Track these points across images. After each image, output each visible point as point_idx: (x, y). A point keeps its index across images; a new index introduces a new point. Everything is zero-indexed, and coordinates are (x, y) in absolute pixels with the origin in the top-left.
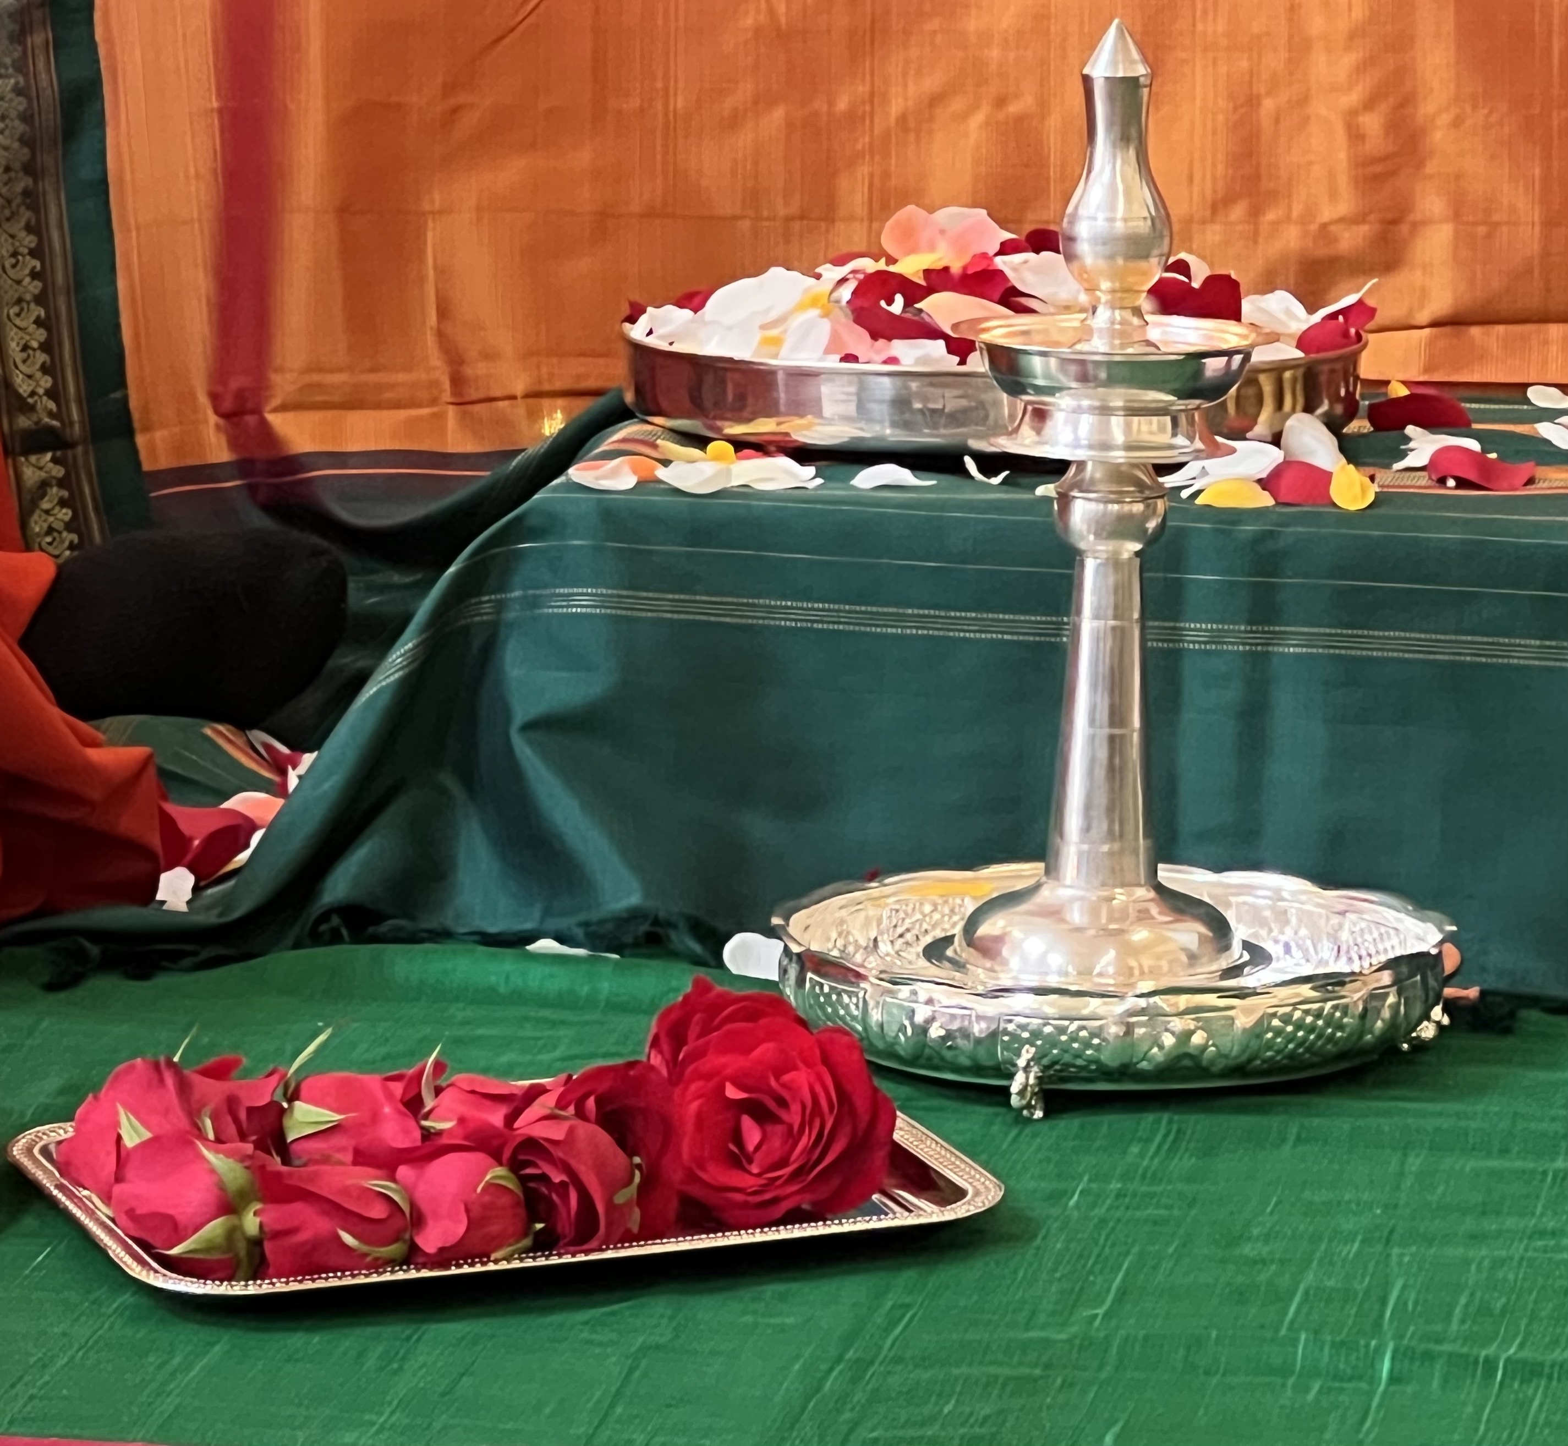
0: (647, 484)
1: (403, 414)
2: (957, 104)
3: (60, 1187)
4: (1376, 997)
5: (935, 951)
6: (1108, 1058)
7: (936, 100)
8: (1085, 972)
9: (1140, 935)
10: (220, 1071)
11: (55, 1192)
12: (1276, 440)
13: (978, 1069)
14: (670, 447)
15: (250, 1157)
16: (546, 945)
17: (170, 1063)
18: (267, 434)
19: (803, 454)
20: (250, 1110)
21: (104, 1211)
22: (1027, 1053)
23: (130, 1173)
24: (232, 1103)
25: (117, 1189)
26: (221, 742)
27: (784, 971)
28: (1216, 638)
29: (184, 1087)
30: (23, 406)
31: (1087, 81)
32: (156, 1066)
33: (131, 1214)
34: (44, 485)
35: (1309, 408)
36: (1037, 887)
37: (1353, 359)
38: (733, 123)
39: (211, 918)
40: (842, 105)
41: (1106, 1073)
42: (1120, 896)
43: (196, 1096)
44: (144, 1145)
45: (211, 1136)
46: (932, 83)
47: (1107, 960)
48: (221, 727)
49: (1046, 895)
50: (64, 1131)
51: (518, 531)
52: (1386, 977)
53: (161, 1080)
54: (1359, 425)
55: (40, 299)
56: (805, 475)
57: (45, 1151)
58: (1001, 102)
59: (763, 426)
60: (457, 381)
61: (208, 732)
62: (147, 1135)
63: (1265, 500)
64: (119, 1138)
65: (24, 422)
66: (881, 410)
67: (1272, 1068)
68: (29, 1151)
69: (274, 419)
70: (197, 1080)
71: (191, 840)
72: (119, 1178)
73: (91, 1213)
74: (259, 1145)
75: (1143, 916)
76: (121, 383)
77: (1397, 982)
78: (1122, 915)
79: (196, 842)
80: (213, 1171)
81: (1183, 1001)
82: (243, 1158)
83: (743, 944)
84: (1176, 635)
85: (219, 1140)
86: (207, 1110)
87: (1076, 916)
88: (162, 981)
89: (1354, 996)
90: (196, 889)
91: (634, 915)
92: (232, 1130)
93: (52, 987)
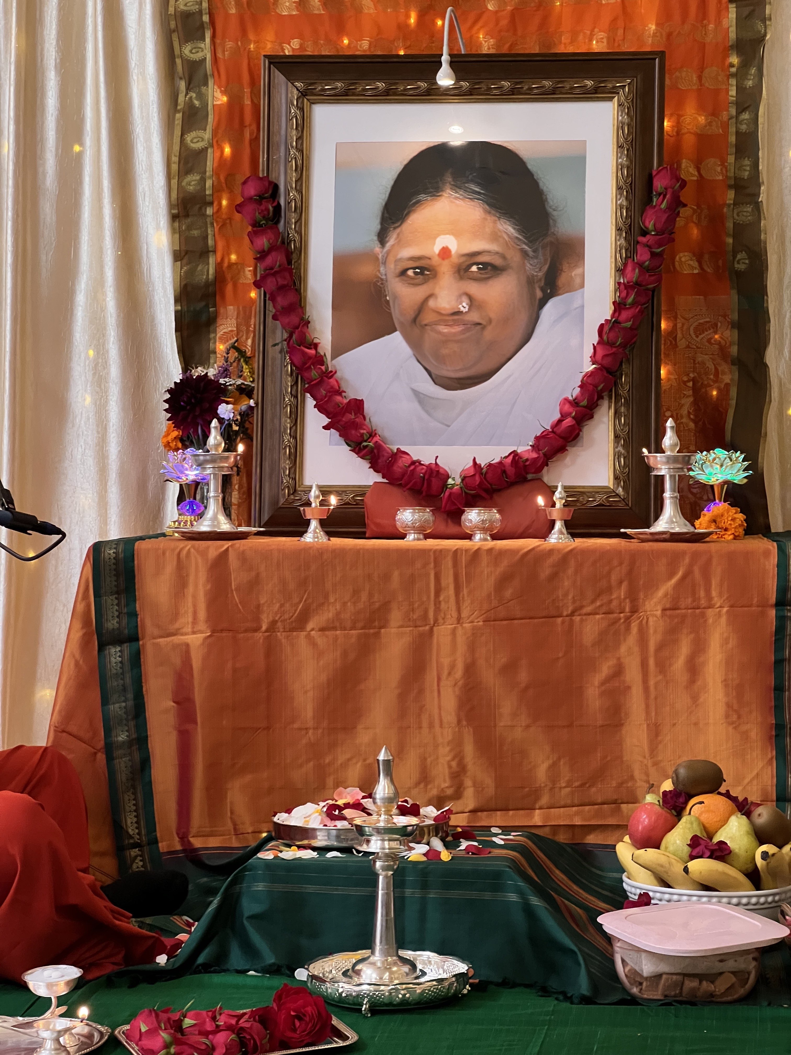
0: (276, 857)
1: (222, 837)
2: (354, 761)
3: (126, 1042)
4: (451, 984)
5: (345, 974)
6: (386, 1001)
7: (349, 760)
8: (381, 978)
9: (395, 969)
10: (166, 1011)
11: (125, 1043)
12: (428, 844)
13: (354, 1004)
14: (282, 848)
15: (173, 1034)
16: (252, 973)
17: (154, 1010)
18: (189, 842)
19: (314, 849)
20: (174, 1021)
21: (136, 1048)
22: (366, 1000)
23: (143, 1038)
24: (169, 1019)
25: (140, 1043)
26: (175, 921)
27: (308, 979)
28: (413, 893)
29: (157, 1016)
30: (131, 837)
31: (378, 760)
32: (150, 1011)
33: (142, 1049)
34: (136, 857)
35: (436, 836)
36: (369, 957)
37: (448, 822)
38: (301, 766)
39: (170, 967)
40: (327, 761)
41: (386, 1005)
42: (390, 959)
43: (160, 1017)
44: (146, 1031)
45: (163, 1028)
46: (348, 756)
47: (386, 975)
48: (175, 917)
49: (372, 959)
50: (127, 1027)
51: (245, 870)
52: (454, 979)
53: (151, 1014)
54: (450, 839)
55: (135, 811)
56: (314, 854)
57: (123, 1033)
58: (365, 760)
59: (305, 842)
60: (235, 829)
61: (171, 918)
62: (147, 1029)
63: (424, 859)
64: (140, 1030)
65: (132, 841)
66: (334, 838)
67: (426, 1003)
68: (119, 1032)
69: (192, 840)
70: (160, 1014)
71: (167, 947)
72: (140, 1040)
73: (133, 1049)
74: (175, 1031)
75: (395, 964)
76: (155, 831)
77: (457, 980)
78: (389, 964)
79: (169, 947)
80: (163, 1037)
81: (404, 986)
82: (170, 1034)
83: (299, 971)
84: (404, 893)
85: (165, 1029)
86: (163, 1021)
87: (379, 964)
88: (158, 984)
89: (446, 984)
90: (168, 960)
91: (274, 964)
92: (169, 1026)
93: (130, 987)
